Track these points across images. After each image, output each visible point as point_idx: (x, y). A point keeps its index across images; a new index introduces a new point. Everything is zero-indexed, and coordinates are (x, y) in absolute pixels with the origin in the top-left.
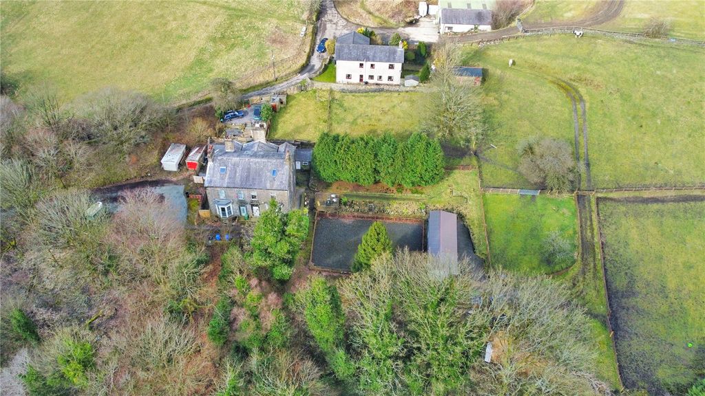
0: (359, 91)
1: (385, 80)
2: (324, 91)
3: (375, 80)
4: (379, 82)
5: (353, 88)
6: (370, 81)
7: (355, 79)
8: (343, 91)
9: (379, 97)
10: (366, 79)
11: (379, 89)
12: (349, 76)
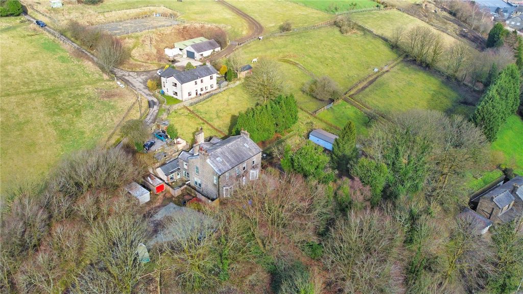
0: (200, 101)
1: (209, 89)
2: (180, 109)
3: (204, 91)
4: (207, 91)
5: (195, 100)
6: (202, 93)
7: (194, 95)
8: (191, 104)
9: (215, 99)
10: (199, 92)
11: (211, 95)
12: (190, 94)
